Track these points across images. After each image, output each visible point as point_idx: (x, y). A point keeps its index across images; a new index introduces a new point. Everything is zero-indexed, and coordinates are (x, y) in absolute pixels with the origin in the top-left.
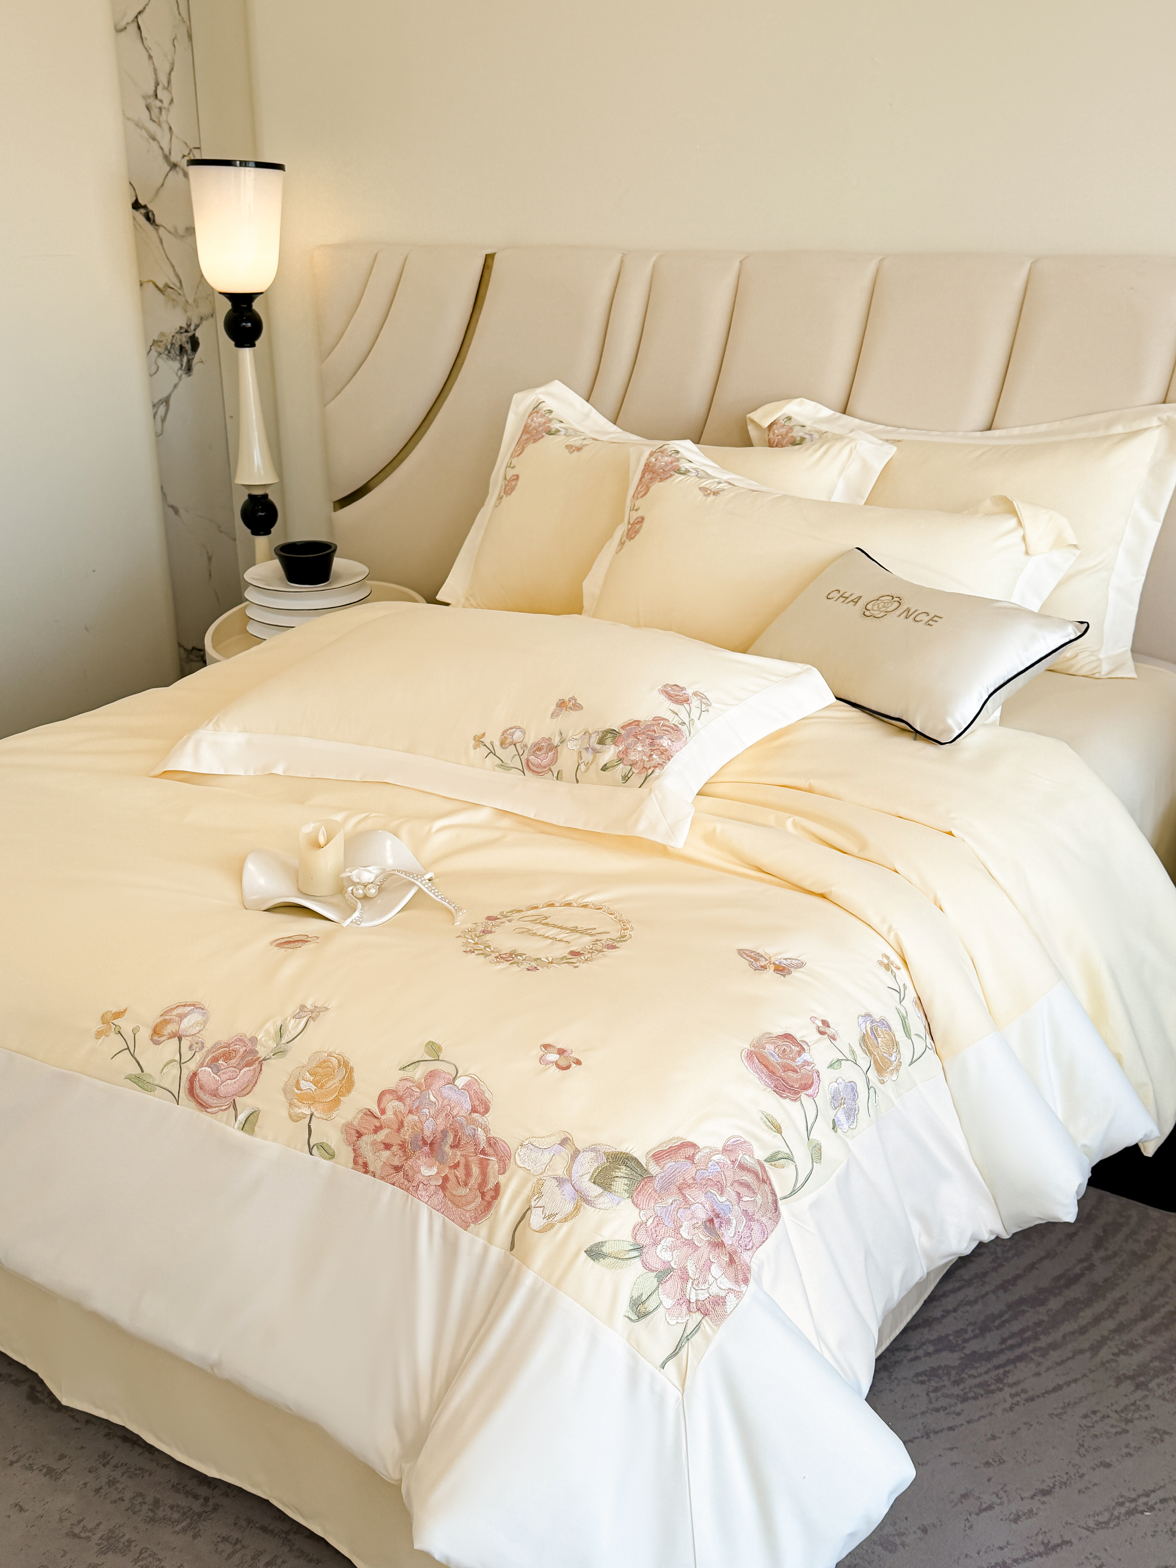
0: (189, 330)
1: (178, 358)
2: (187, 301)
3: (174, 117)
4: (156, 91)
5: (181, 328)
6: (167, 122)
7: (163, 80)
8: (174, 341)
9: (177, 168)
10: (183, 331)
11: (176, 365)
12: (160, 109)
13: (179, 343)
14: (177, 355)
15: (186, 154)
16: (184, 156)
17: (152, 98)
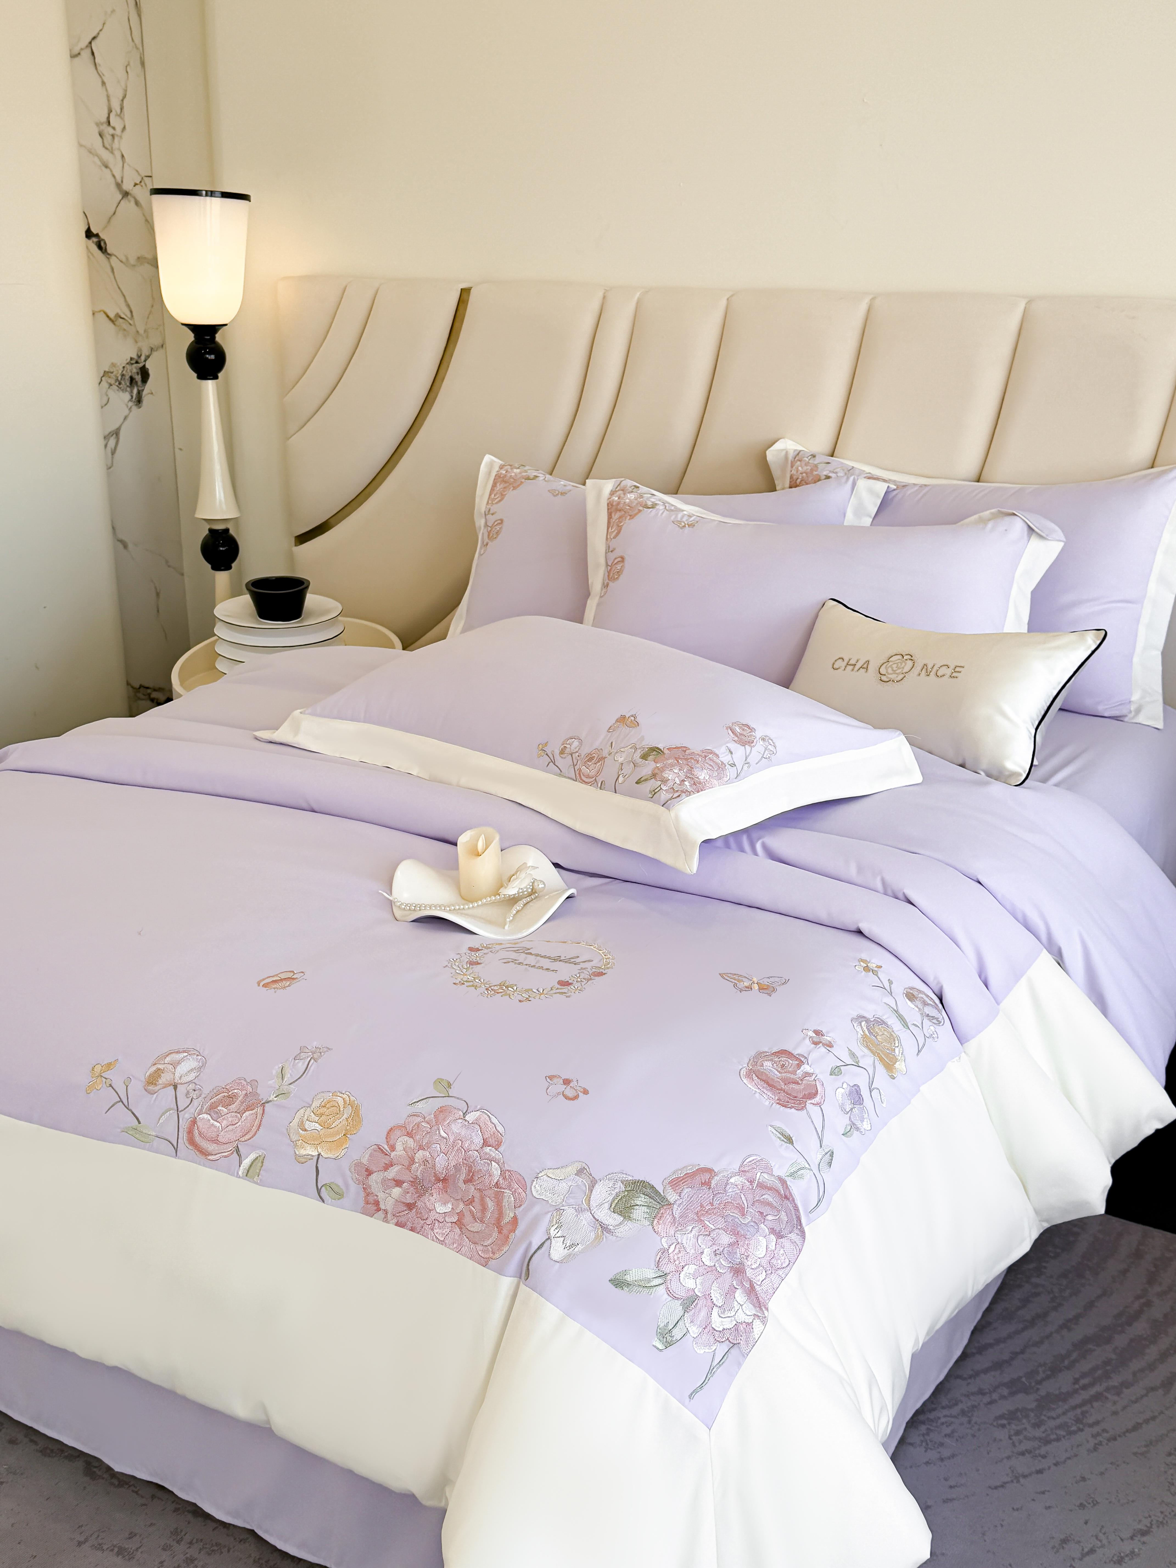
0: (139, 361)
1: (128, 389)
2: (138, 332)
3: (126, 144)
4: (108, 118)
5: (131, 359)
6: (119, 149)
7: (116, 106)
8: (124, 372)
9: (129, 197)
10: (133, 362)
11: (126, 396)
12: (113, 136)
13: (130, 374)
14: (127, 386)
15: (138, 182)
16: (136, 185)
17: (105, 126)
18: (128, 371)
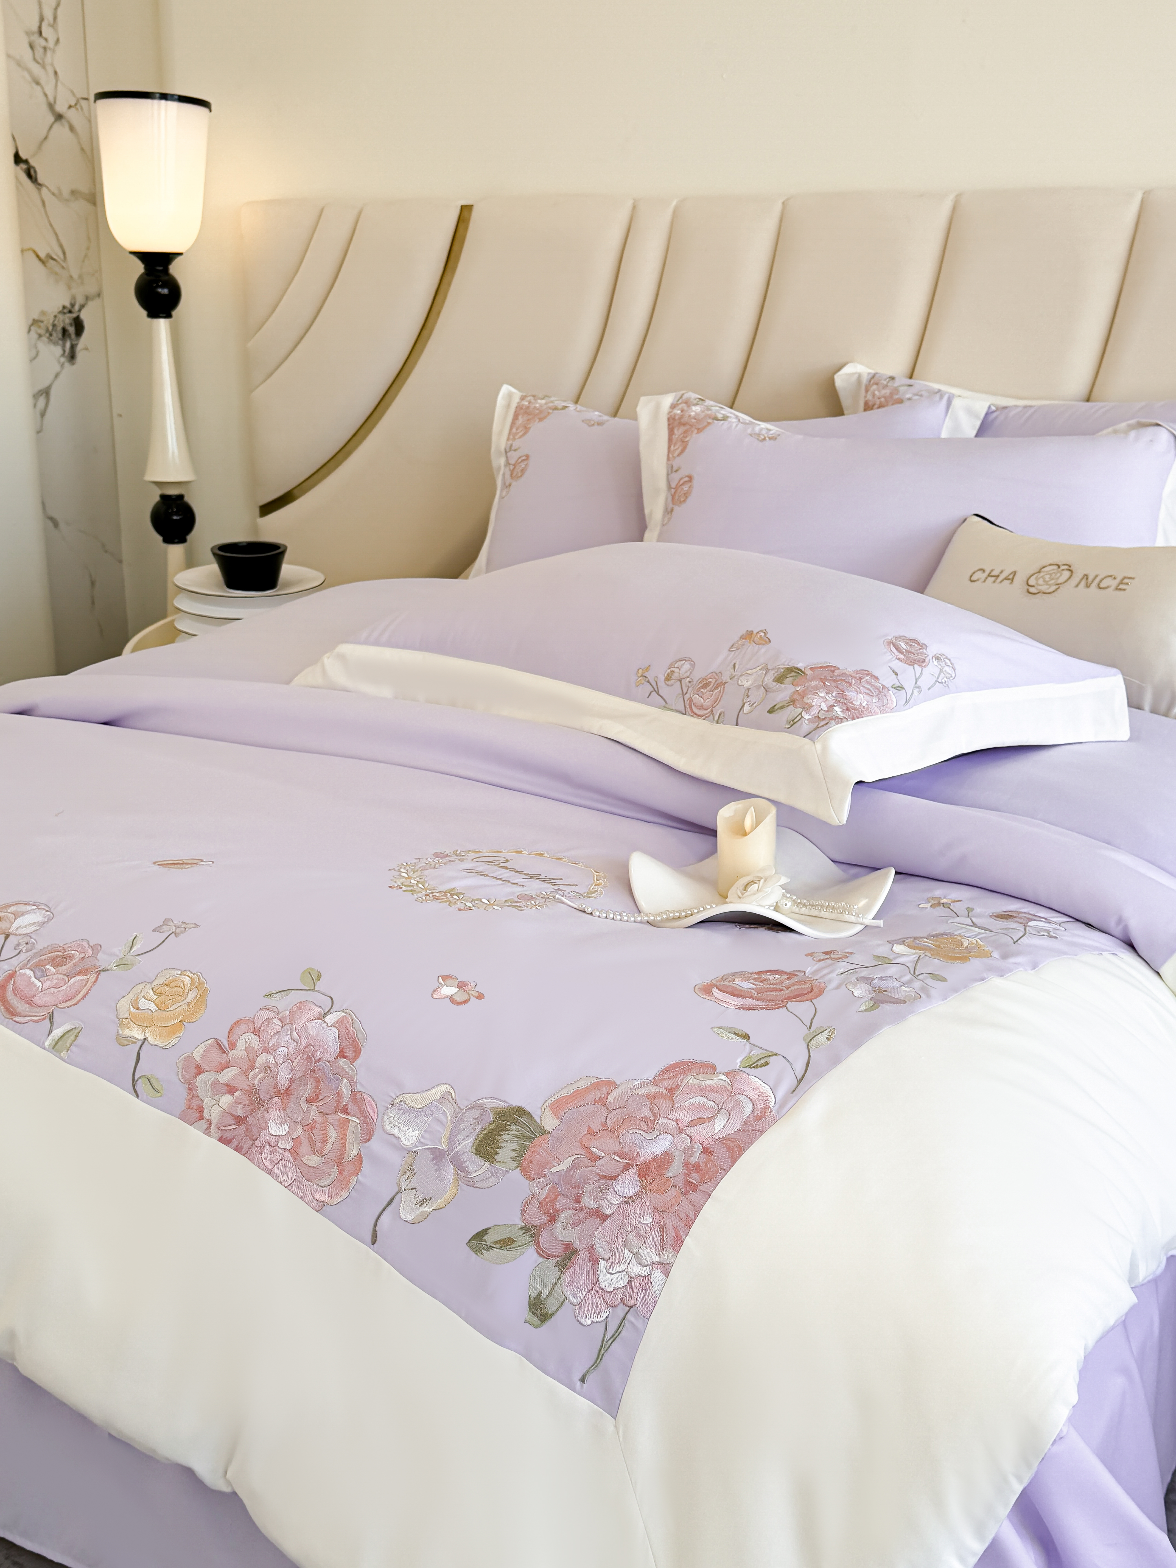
0: (73, 310)
1: (60, 342)
2: (71, 277)
3: (60, 59)
4: (40, 27)
5: (64, 307)
6: (52, 65)
7: (48, 15)
8: (56, 322)
9: (63, 121)
10: (65, 311)
11: (58, 350)
12: (45, 48)
13: (62, 325)
14: (59, 339)
15: (73, 104)
16: (70, 107)
17: (36, 36)
18: (61, 321)
